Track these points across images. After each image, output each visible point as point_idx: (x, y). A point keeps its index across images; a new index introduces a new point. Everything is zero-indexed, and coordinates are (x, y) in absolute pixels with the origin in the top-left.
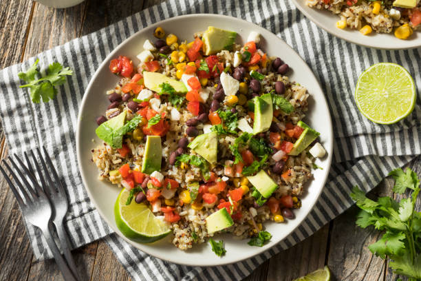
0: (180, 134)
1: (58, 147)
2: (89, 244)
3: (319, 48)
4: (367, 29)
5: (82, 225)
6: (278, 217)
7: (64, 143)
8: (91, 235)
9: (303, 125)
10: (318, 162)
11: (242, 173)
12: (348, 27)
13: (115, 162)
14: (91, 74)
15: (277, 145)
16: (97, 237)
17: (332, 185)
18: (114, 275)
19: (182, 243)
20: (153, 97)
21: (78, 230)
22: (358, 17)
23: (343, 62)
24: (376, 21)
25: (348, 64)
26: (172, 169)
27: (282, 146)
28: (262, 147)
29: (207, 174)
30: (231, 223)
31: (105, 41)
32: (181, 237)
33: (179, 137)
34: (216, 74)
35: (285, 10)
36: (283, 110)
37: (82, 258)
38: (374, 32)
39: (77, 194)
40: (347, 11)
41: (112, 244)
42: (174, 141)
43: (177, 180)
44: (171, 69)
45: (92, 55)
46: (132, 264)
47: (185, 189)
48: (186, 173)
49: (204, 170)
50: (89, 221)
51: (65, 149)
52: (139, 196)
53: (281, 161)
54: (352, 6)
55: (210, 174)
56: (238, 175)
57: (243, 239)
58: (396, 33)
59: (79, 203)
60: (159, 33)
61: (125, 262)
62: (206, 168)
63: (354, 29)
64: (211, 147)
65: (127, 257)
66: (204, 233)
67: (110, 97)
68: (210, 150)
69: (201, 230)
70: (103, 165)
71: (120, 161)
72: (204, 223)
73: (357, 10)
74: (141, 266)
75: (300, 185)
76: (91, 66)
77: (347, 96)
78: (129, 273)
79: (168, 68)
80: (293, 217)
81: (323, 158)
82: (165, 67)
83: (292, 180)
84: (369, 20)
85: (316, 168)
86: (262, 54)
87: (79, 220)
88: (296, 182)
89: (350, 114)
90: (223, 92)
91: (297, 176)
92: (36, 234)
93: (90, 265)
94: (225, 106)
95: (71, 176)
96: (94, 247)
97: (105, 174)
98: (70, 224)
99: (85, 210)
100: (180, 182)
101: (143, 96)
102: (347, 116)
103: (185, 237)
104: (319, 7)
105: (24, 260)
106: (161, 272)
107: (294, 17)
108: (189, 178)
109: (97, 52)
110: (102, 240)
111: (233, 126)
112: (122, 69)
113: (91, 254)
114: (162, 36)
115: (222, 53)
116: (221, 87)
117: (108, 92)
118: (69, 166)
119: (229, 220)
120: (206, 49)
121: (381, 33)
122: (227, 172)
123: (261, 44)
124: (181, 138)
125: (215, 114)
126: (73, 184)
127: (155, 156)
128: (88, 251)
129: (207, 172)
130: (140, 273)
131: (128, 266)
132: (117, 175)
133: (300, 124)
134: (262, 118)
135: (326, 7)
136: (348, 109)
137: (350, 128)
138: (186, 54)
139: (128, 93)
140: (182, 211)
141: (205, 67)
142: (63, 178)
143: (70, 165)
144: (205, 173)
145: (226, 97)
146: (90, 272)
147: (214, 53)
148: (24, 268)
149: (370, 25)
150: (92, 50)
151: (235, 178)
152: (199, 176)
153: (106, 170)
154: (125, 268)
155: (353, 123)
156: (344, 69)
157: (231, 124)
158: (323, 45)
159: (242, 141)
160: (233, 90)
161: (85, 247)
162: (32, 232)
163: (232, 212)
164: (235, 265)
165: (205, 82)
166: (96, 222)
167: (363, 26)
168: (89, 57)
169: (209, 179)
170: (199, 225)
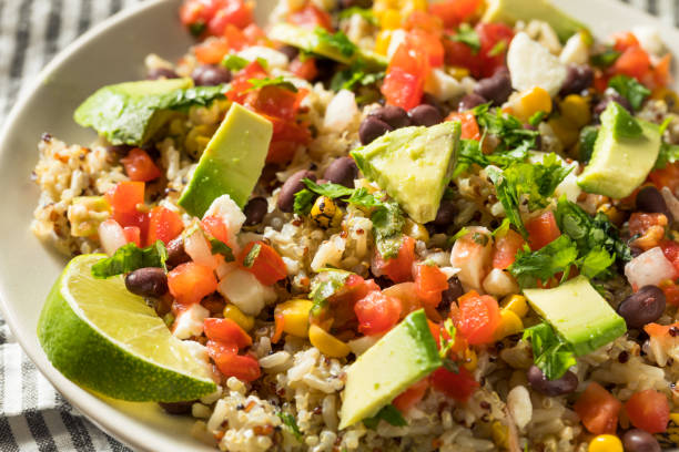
11: (510, 273)
15: (650, 235)
26: (279, 229)
28: (597, 233)
29: (389, 242)
32: (241, 408)
43: (286, 260)
49: (382, 231)
53: (650, 288)
55: (401, 243)
62: (392, 224)
64: (428, 158)
68: (422, 165)
72: (337, 384)
90: (508, 82)
100: (291, 264)
116: (507, 71)
117: (153, 62)
127: (238, 164)
129: (394, 235)
132: (97, 209)
141: (470, 37)
145: (514, 94)
147: (505, 22)
152: (362, 241)
153: (69, 195)
163: (443, 352)
165: (460, 72)
169: (395, 258)
170: (317, 398)
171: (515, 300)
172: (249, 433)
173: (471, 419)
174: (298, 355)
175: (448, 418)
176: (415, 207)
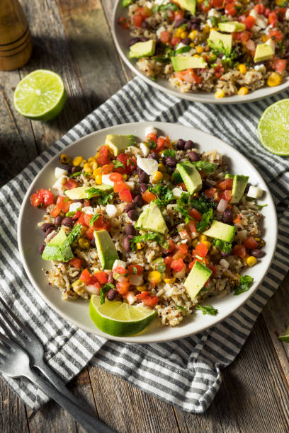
0: (123, 225)
1: (11, 297)
2: (79, 374)
3: (210, 125)
4: (243, 90)
5: (64, 358)
6: (250, 260)
7: (14, 291)
8: (77, 364)
9: (230, 176)
10: (260, 203)
11: (197, 232)
12: (226, 95)
13: (73, 275)
14: (16, 222)
15: (216, 196)
16: (84, 364)
17: (283, 220)
18: (118, 393)
19: (172, 318)
20: (83, 206)
21: (63, 364)
22: (230, 82)
23: (237, 129)
24: (248, 78)
25: (242, 128)
26: (130, 257)
27: (221, 196)
28: (203, 204)
29: (165, 245)
30: (210, 272)
31: (17, 187)
32: (167, 313)
33: (123, 228)
34: (132, 167)
35: (165, 109)
36: (207, 170)
37: (78, 392)
38: (250, 91)
39: (46, 333)
40: (219, 82)
41: (102, 364)
42: (121, 233)
43: (139, 264)
44: (89, 181)
45: (10, 204)
46: (131, 372)
47: (151, 270)
48: (145, 254)
49: (161, 242)
50: (70, 351)
51: (18, 297)
52: (110, 294)
53: (227, 210)
54: (221, 76)
55: (168, 242)
56: (194, 234)
57: (228, 294)
58: (269, 83)
59: (52, 340)
60: (65, 159)
61: (123, 373)
62: (162, 239)
63: (233, 94)
65: (123, 367)
66: (188, 304)
67: (43, 228)
69: (184, 302)
70: (62, 281)
71: (76, 273)
72: (184, 290)
73: (227, 76)
74: (140, 372)
75: (255, 224)
76: (13, 215)
77: (255, 151)
78: (132, 383)
79: (85, 181)
80: (264, 255)
81: (262, 196)
82: (83, 183)
83: (245, 222)
84: (241, 82)
85: (261, 208)
86: (165, 138)
87: (59, 355)
88: (250, 223)
89: (266, 161)
90: (146, 174)
91: (249, 218)
92: (21, 388)
93: (89, 395)
94: (153, 185)
95: (34, 318)
96: (85, 375)
97: (68, 289)
98: (52, 362)
99: (61, 343)
100: (142, 265)
101: (74, 208)
102: (264, 163)
103: (172, 312)
104: (194, 88)
105: (18, 419)
106: (164, 365)
107: (176, 112)
108: (149, 257)
109: (14, 199)
110: (90, 364)
111: (169, 196)
112: (43, 199)
113: (85, 384)
114: (68, 161)
115: (129, 150)
116: (142, 171)
117: (40, 224)
118: (28, 310)
119: (207, 270)
120: (112, 151)
121: (257, 89)
122: (183, 234)
123: (160, 133)
124: (126, 228)
125: (148, 192)
126: (40, 325)
127: (109, 248)
128: (81, 382)
129: (164, 242)
130: (143, 379)
131: (128, 377)
132: (80, 284)
133: (227, 177)
134: (191, 178)
135: (200, 86)
136: (262, 158)
137: (272, 170)
138: (97, 162)
139: (59, 215)
140: (157, 292)
141: (119, 164)
142: (27, 324)
143: (28, 308)
144: (163, 244)
145: (150, 177)
146: (91, 402)
147: (121, 152)
148: (22, 427)
149: (244, 85)
150: (9, 200)
151: (193, 240)
152: (158, 248)
153: (68, 285)
154: (125, 379)
155: (273, 166)
156: (241, 134)
157: (166, 196)
158: (213, 122)
159: (184, 204)
160: (153, 167)
161: (76, 378)
162: (15, 386)
164: (231, 316)
165: (125, 176)
166: (77, 348)
167: (238, 89)
168: (8, 207)
169: (170, 247)
170: (180, 297)
171: (203, 238)
172: (176, 319)
173: (220, 277)
174: (165, 288)
175: (215, 280)
176: (163, 232)
